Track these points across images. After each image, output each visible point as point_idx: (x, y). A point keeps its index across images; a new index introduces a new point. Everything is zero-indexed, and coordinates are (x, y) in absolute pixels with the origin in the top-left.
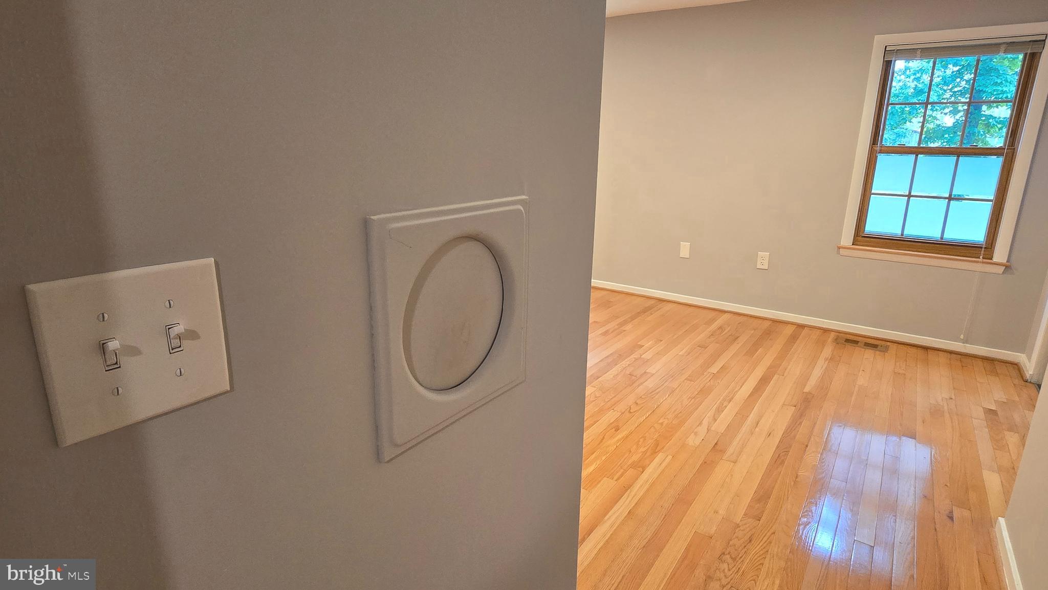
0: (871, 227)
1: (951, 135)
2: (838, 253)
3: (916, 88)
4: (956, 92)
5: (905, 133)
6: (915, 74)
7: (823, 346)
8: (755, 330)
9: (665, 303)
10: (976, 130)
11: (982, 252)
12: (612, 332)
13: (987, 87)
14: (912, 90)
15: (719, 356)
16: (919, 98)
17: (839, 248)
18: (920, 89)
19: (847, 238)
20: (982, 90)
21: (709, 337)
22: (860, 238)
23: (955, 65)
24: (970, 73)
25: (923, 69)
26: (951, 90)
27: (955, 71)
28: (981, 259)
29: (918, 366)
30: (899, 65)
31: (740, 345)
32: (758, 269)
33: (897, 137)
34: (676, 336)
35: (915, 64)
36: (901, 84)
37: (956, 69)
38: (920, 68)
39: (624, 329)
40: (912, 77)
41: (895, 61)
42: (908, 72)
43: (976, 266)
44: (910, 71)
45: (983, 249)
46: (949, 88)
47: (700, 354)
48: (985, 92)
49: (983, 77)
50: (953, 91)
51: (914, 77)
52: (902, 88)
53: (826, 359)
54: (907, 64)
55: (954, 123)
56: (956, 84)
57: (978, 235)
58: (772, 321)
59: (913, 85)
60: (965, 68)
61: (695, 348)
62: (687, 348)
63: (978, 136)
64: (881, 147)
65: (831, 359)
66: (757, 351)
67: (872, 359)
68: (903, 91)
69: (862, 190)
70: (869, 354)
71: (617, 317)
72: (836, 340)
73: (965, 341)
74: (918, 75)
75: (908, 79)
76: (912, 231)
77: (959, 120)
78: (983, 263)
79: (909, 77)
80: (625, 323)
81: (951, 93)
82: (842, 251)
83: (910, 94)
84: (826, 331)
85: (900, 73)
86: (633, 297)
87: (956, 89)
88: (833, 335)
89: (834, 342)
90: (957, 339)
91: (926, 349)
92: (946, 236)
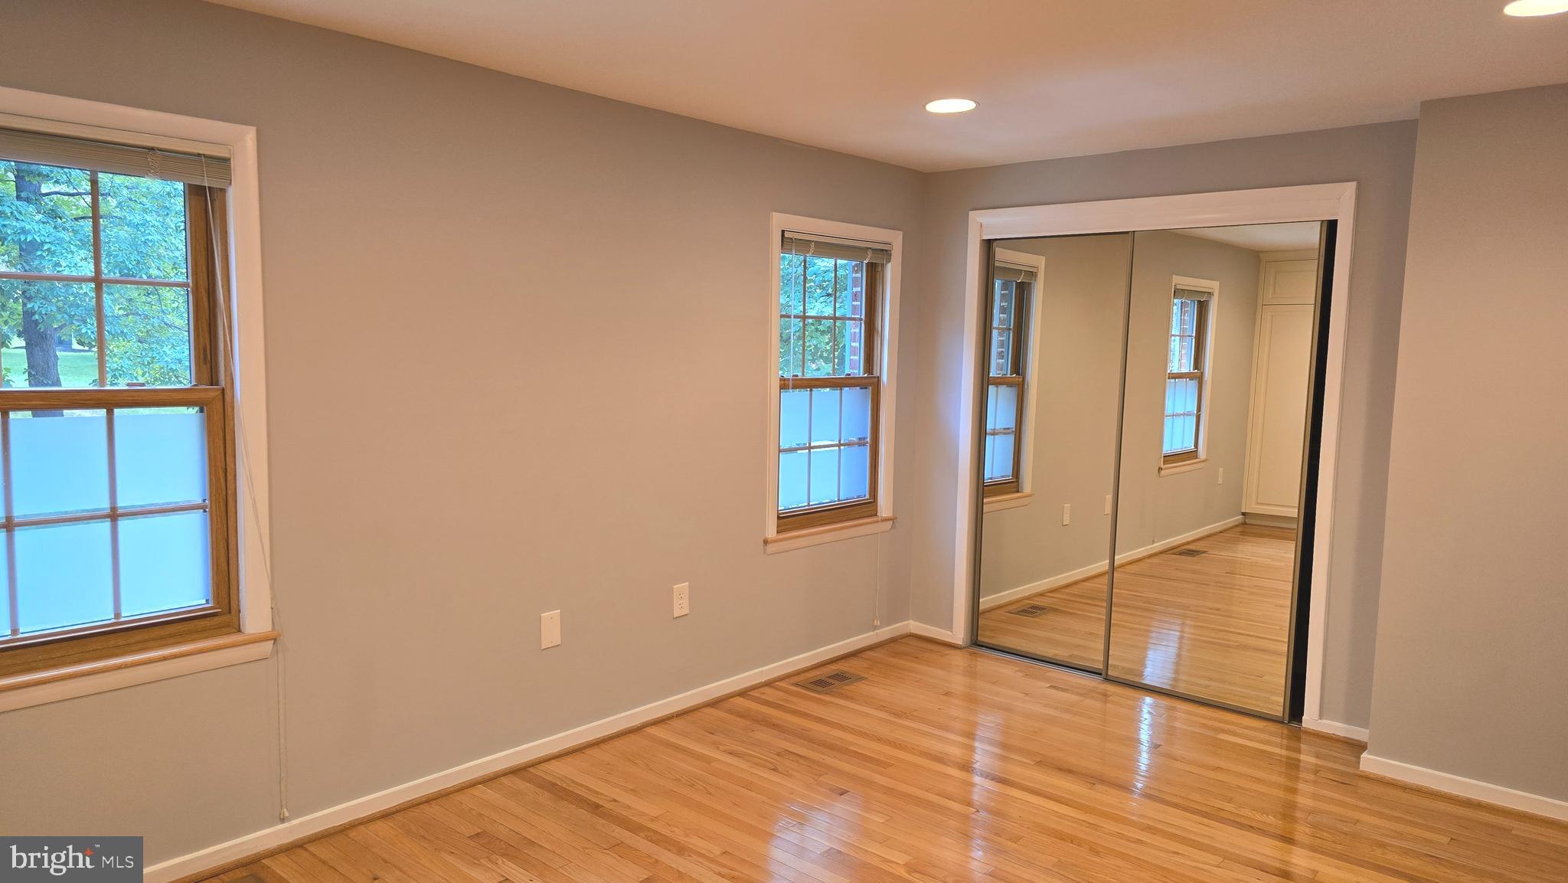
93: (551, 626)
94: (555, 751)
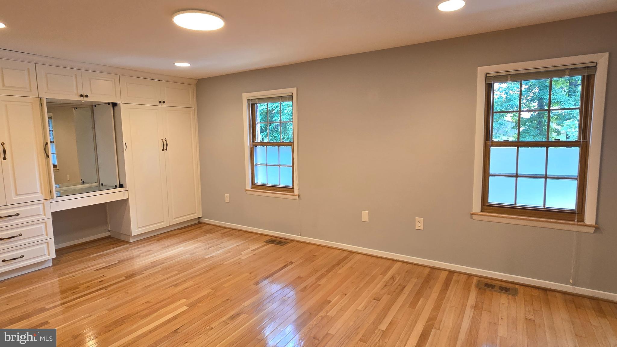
0: (492, 199)
1: (530, 123)
2: (472, 218)
3: (506, 98)
4: (528, 99)
5: (504, 123)
6: (505, 90)
7: (469, 291)
8: (418, 278)
9: (354, 254)
10: (543, 120)
11: (576, 217)
12: (310, 287)
13: (546, 96)
14: (505, 99)
15: (389, 309)
16: (509, 103)
17: (472, 214)
18: (509, 98)
19: (476, 207)
20: (543, 98)
21: (383, 289)
22: (486, 207)
23: (526, 85)
24: (535, 89)
25: (509, 87)
26: (526, 98)
27: (527, 88)
28: (576, 222)
29: (543, 310)
30: (496, 86)
31: (405, 296)
32: (416, 229)
33: (500, 125)
34: (358, 289)
35: (504, 85)
36: (498, 96)
37: (527, 87)
38: (507, 87)
39: (320, 284)
40: (504, 92)
41: (494, 83)
42: (501, 90)
43: (572, 227)
44: (502, 89)
45: (576, 215)
46: (525, 97)
47: (375, 307)
48: (545, 99)
49: (542, 91)
50: (527, 99)
51: (505, 92)
52: (499, 98)
53: (472, 307)
54: (499, 85)
55: (530, 116)
56: (528, 95)
57: (571, 204)
58: (430, 268)
59: (505, 96)
60: (532, 87)
61: (371, 302)
62: (365, 301)
63: (545, 123)
64: (492, 142)
65: (475, 307)
66: (419, 300)
67: (507, 305)
68: (500, 100)
69: (483, 173)
70: (504, 299)
71: (317, 271)
72: (478, 285)
73: (574, 284)
74: (507, 91)
75: (501, 94)
76: (522, 202)
77: (533, 114)
78: (578, 225)
79: (501, 92)
80: (322, 276)
81: (526, 100)
82: (474, 216)
83: (503, 101)
84: (470, 276)
85: (496, 91)
86: (333, 250)
87: (529, 98)
88: (475, 280)
89: (476, 287)
90: (567, 283)
91: (545, 290)
92: (548, 205)
93: (365, 216)
94: (366, 253)
